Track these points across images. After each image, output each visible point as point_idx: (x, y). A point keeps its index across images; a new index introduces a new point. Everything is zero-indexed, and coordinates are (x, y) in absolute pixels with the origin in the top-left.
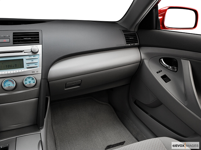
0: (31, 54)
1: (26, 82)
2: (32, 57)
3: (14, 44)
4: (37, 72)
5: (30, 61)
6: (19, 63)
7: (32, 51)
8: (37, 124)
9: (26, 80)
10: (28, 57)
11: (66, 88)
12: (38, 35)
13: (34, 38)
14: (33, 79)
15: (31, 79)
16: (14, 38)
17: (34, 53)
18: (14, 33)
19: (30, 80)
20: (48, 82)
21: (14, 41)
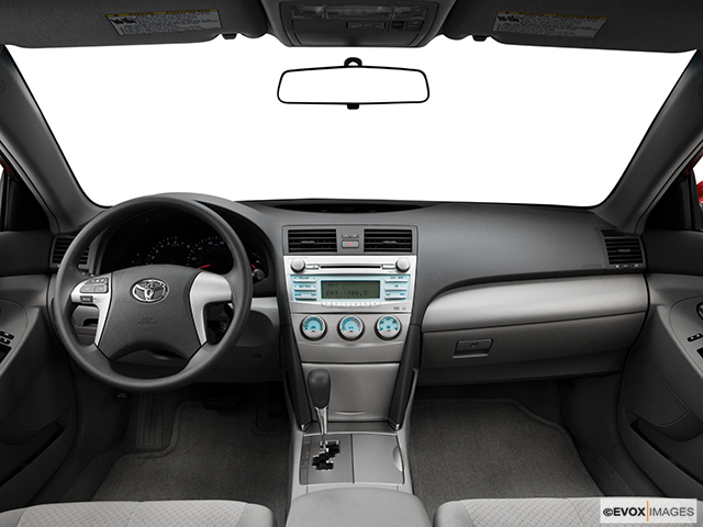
0: (394, 272)
1: (382, 326)
2: (397, 279)
3: (365, 251)
4: (404, 309)
5: (392, 287)
6: (370, 289)
7: (397, 267)
8: (387, 421)
9: (382, 322)
10: (388, 279)
11: (456, 353)
12: (411, 236)
13: (400, 242)
14: (395, 322)
15: (391, 321)
16: (366, 241)
17: (401, 271)
18: (366, 230)
19: (390, 323)
20: (422, 334)
21: (366, 246)
